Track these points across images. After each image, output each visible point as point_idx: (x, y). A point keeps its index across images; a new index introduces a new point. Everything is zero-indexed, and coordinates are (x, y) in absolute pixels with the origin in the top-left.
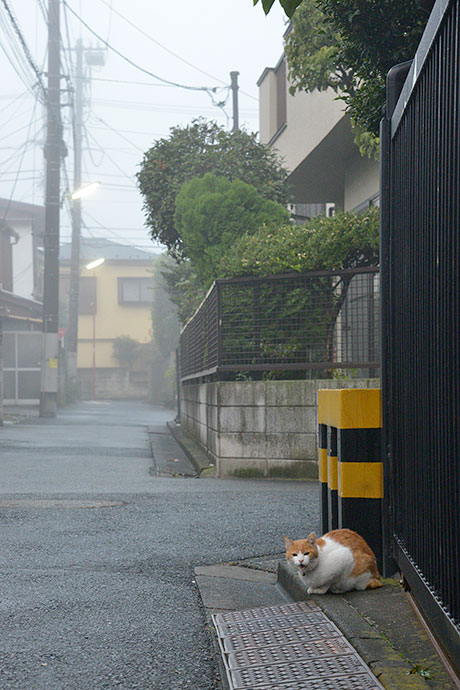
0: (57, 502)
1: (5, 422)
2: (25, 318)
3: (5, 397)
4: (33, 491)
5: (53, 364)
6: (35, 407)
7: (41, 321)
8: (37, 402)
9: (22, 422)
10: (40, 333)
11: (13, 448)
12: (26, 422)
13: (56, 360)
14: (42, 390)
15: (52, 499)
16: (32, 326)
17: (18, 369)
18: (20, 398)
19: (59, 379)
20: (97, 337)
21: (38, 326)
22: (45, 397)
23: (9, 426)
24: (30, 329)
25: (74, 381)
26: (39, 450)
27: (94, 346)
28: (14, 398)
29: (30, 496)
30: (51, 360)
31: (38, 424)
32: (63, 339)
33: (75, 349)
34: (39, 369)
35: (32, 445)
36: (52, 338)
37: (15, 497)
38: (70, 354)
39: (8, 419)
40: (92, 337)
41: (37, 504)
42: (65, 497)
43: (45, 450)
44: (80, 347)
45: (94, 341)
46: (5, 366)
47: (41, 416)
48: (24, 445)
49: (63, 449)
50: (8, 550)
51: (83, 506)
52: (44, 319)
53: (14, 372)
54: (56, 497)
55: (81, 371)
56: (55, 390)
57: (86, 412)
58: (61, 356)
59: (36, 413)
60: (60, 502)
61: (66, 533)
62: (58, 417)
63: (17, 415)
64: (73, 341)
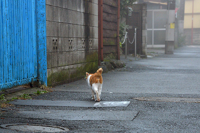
0: (181, 99)
1: (148, 56)
2: (158, 3)
3: (148, 44)
4: (167, 93)
5: (172, 26)
6: (162, 49)
7: (166, 4)
8: (164, 46)
9: (156, 56)
10: (166, 10)
11: (153, 69)
12: (158, 56)
13: (174, 24)
14: (166, 40)
15: (178, 97)
16: (161, 6)
17: (153, 29)
18: (154, 44)
19: (175, 34)
20: (194, 12)
21: (164, 7)
22: (168, 43)
23: (150, 58)
24: (160, 8)
25: (182, 35)
26: (167, 71)
27: (193, 17)
28: (151, 44)
29: (166, 95)
30: (171, 24)
31: (164, 57)
32: (176, 13)
33: (183, 19)
34: (165, 29)
35: (163, 68)
36: (172, 13)
37: (158, 95)
38: (180, 21)
39: (149, 55)
40: (191, 12)
41: (171, 99)
42: (185, 96)
43: (170, 71)
44: (186, 18)
45: (193, 14)
46: (148, 28)
47: (165, 53)
48: (159, 68)
49: (180, 70)
50: (158, 125)
51: (196, 101)
52: (168, 3)
53: (152, 31)
54: (180, 96)
55: (186, 30)
56: (173, 40)
57: (188, 51)
58: (176, 22)
59: (163, 52)
60: (183, 99)
61: (189, 117)
62: (174, 53)
63: (154, 53)
64: (182, 14)
